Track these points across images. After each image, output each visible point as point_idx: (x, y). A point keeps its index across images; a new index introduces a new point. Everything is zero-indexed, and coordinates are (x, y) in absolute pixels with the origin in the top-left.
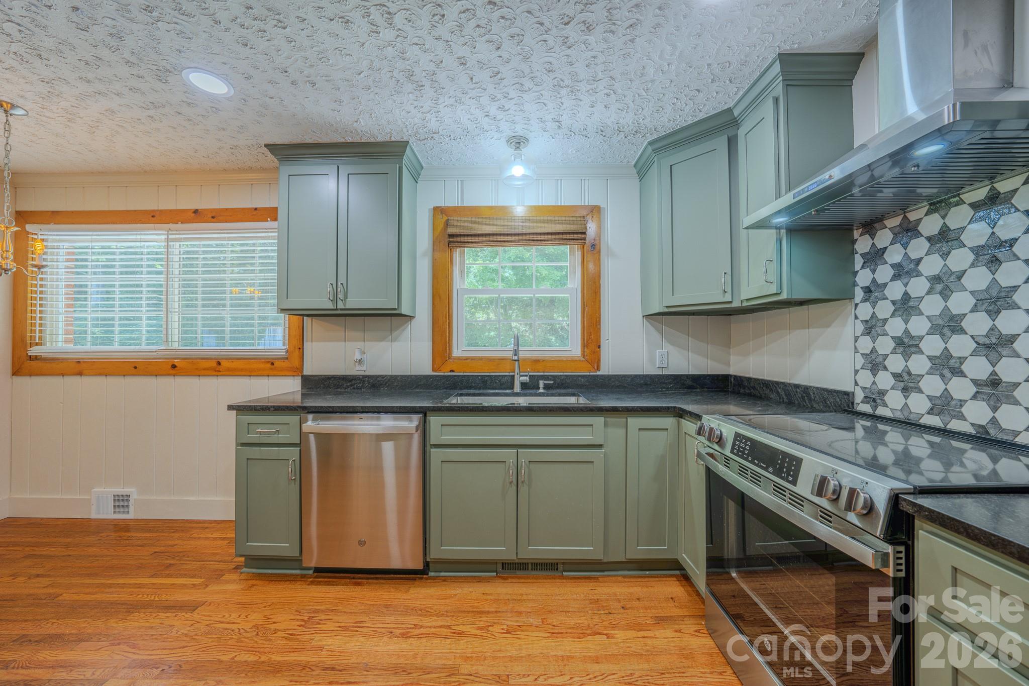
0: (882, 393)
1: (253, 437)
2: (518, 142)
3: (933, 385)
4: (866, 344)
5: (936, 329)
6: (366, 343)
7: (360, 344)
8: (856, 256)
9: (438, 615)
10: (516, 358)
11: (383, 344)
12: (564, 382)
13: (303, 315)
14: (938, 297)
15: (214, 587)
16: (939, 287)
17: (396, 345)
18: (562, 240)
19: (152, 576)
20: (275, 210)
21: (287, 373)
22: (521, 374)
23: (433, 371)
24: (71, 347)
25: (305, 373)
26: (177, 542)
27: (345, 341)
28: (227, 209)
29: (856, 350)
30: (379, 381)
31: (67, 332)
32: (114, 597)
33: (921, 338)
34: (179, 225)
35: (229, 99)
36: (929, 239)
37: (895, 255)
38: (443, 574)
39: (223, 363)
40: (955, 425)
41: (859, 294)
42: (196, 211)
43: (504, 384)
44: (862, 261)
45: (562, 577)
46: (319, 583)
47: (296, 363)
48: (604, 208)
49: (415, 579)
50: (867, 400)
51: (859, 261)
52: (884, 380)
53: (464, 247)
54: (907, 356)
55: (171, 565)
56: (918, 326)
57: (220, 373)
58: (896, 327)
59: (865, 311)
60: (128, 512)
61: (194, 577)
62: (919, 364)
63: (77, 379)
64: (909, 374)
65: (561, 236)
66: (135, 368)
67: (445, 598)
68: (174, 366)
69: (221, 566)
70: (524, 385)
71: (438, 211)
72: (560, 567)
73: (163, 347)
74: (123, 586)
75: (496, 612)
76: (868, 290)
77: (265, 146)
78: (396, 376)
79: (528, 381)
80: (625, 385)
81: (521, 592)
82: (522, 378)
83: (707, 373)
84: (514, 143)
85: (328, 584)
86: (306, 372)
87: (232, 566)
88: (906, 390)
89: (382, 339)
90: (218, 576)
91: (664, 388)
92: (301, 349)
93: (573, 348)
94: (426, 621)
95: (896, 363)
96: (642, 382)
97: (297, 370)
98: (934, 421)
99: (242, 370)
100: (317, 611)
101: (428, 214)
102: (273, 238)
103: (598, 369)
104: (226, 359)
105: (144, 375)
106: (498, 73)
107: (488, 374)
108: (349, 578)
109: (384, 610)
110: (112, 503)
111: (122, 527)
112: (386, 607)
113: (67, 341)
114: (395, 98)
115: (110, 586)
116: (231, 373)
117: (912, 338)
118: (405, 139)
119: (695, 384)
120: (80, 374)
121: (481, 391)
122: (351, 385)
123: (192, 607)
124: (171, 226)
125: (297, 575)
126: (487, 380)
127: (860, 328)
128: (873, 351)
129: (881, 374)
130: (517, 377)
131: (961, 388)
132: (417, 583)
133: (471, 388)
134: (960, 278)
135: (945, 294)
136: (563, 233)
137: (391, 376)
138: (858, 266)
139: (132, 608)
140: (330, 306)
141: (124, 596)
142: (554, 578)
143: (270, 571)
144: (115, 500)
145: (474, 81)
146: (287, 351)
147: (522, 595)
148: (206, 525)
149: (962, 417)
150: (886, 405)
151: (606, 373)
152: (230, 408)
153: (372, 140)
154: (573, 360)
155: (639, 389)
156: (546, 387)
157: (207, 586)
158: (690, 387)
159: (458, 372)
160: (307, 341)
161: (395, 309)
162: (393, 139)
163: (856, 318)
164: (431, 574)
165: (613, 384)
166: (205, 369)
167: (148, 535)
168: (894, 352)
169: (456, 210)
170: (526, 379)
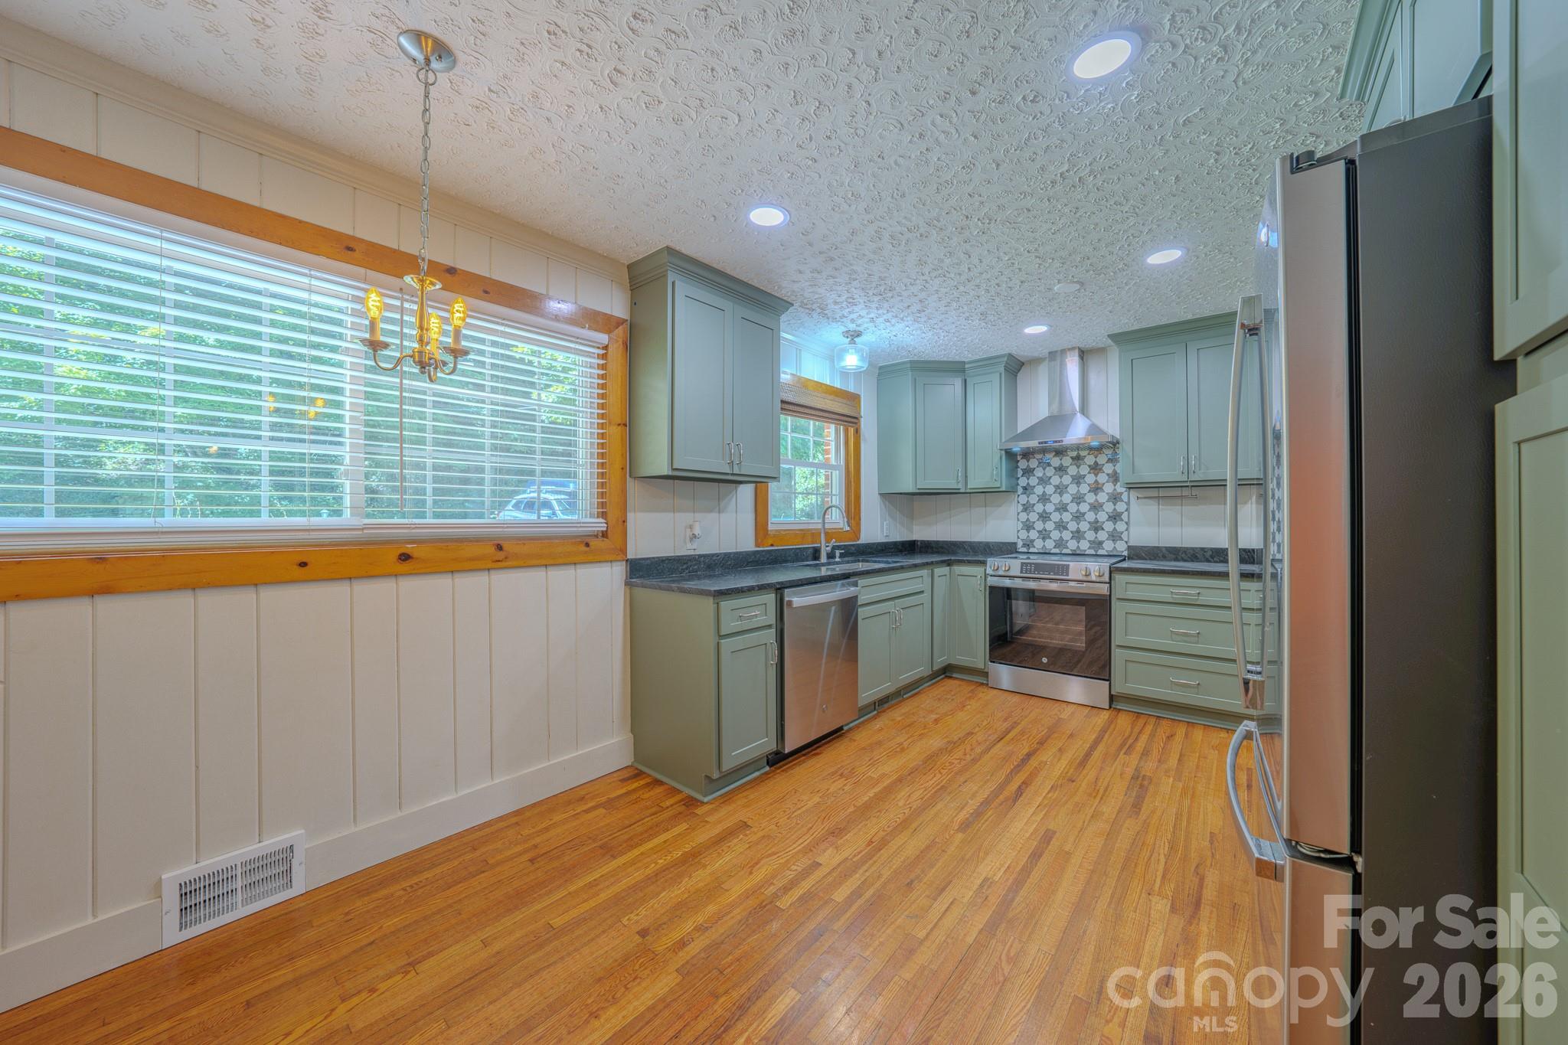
0: (1032, 541)
1: (736, 625)
3: (1055, 535)
4: (1023, 516)
5: (1057, 510)
6: (696, 514)
7: (689, 516)
8: (1019, 469)
11: (711, 516)
14: (1058, 495)
16: (1059, 490)
17: (723, 516)
21: (608, 558)
23: (756, 545)
25: (629, 556)
27: (674, 512)
29: (1018, 520)
30: (714, 561)
33: (1051, 514)
36: (1055, 468)
37: (1039, 473)
38: (851, 725)
40: (1065, 551)
41: (1020, 490)
44: (1022, 473)
47: (620, 543)
50: (1024, 545)
51: (1020, 473)
52: (1033, 534)
54: (1044, 522)
56: (1050, 508)
57: (498, 565)
58: (1039, 508)
59: (1023, 499)
60: (287, 886)
62: (1050, 526)
64: (1046, 530)
68: (405, 558)
76: (1025, 488)
86: (631, 555)
88: (1044, 539)
89: (710, 510)
92: (625, 521)
93: (841, 519)
95: (1039, 526)
97: (619, 553)
98: (1057, 551)
103: (859, 539)
104: (514, 540)
117: (1047, 513)
122: (684, 568)
127: (1021, 508)
128: (1028, 520)
129: (1032, 531)
130: (823, 548)
131: (1067, 535)
134: (1066, 488)
135: (1061, 494)
138: (1019, 476)
140: (726, 469)
143: (736, 785)
146: (603, 525)
149: (1067, 548)
150: (1034, 547)
159: (777, 546)
163: (1018, 502)
164: (845, 728)
168: (1038, 520)
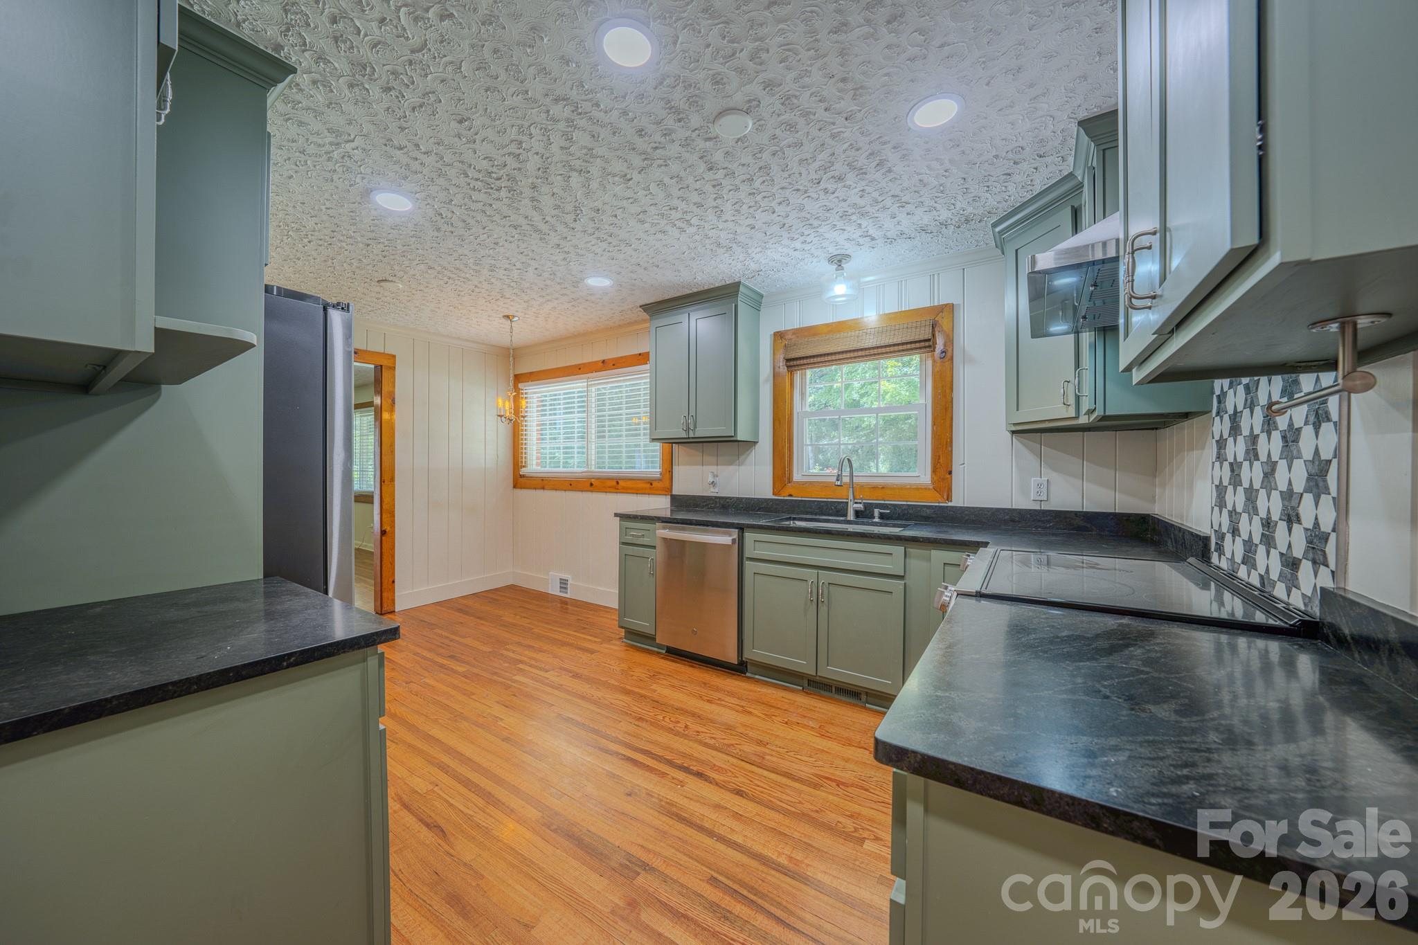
1: (629, 539)
2: (839, 261)
4: (1217, 473)
6: (719, 467)
7: (713, 468)
9: (738, 698)
10: (839, 483)
11: (731, 468)
12: (906, 512)
13: (672, 443)
15: (605, 645)
17: (742, 468)
18: (903, 350)
19: (575, 631)
20: (648, 354)
21: (661, 492)
22: (856, 501)
23: (773, 494)
24: (539, 469)
25: (674, 493)
26: (590, 616)
27: (703, 465)
28: (621, 357)
29: (1213, 480)
30: (728, 502)
31: (538, 458)
32: (557, 637)
34: (595, 374)
35: (611, 287)
38: (757, 677)
39: (620, 482)
41: (1215, 405)
42: (603, 362)
43: (838, 510)
45: (865, 708)
46: (667, 659)
47: (667, 484)
48: (959, 305)
49: (734, 675)
53: (805, 369)
55: (585, 628)
57: (619, 491)
60: (567, 593)
61: (595, 637)
63: (540, 492)
65: (901, 348)
66: (571, 485)
67: (751, 691)
68: (592, 484)
69: (613, 635)
70: (858, 514)
71: (779, 336)
72: (864, 697)
73: (585, 470)
74: (561, 632)
75: (785, 710)
76: (1219, 401)
77: (640, 306)
78: (742, 498)
79: (863, 509)
80: (984, 520)
81: (816, 705)
82: (855, 505)
83: (1112, 511)
84: (836, 261)
85: (673, 661)
87: (618, 637)
89: (731, 463)
90: (609, 640)
91: (1040, 527)
92: (671, 472)
93: (921, 474)
94: (728, 699)
96: (1007, 517)
97: (668, 490)
99: (632, 489)
100: (660, 673)
101: (769, 340)
102: (645, 378)
103: (949, 498)
104: (623, 480)
105: (575, 491)
106: (784, 224)
107: (825, 500)
108: (688, 661)
109: (703, 685)
110: (559, 585)
111: (564, 602)
112: (705, 684)
113: (538, 464)
114: (714, 259)
115: (555, 631)
116: (625, 491)
118: (737, 280)
119: (1089, 525)
120: (543, 488)
121: (818, 517)
122: (706, 505)
123: (592, 652)
124: (590, 375)
125: (654, 651)
126: (823, 506)
127: (1215, 450)
129: (1224, 512)
130: (850, 504)
132: (734, 677)
133: (807, 513)
136: (903, 344)
137: (738, 498)
139: (564, 644)
140: (684, 435)
141: (560, 637)
142: (854, 705)
143: (639, 645)
144: (560, 583)
145: (768, 234)
146: (661, 474)
147: (815, 707)
148: (608, 610)
151: (960, 504)
152: (616, 515)
153: (712, 287)
154: (919, 488)
155: (1003, 527)
156: (882, 516)
157: (602, 644)
158: (1080, 529)
159: (795, 497)
160: (675, 465)
161: (732, 436)
162: (728, 283)
163: (1213, 437)
164: (748, 674)
165: (967, 518)
166: (610, 487)
167: (576, 609)
168: (1230, 483)
169: (797, 332)
170: (860, 507)
